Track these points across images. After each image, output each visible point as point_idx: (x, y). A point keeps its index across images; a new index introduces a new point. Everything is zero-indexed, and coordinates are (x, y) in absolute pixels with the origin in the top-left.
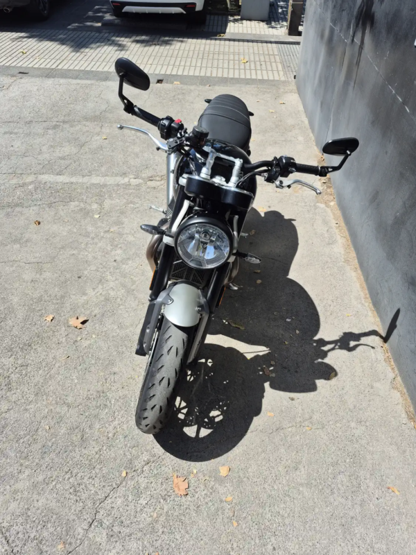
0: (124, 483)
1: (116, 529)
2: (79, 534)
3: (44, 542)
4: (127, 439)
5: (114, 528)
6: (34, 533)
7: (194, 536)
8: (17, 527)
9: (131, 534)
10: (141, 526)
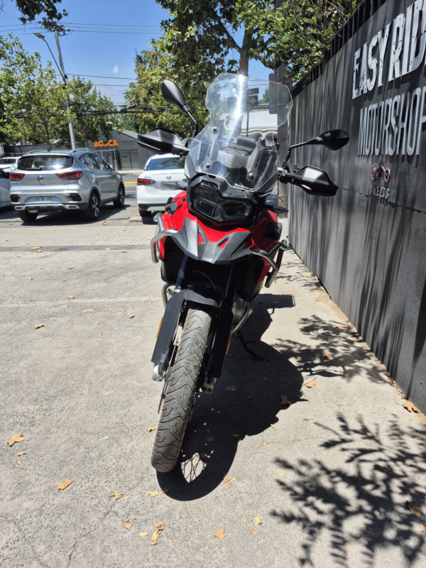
0: (141, 485)
1: (132, 517)
2: (93, 522)
3: (57, 529)
4: (144, 453)
5: (129, 517)
6: (48, 523)
7: (213, 519)
8: (31, 519)
9: (146, 520)
10: (158, 513)
